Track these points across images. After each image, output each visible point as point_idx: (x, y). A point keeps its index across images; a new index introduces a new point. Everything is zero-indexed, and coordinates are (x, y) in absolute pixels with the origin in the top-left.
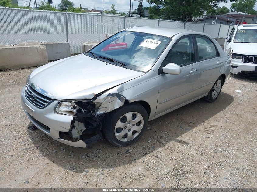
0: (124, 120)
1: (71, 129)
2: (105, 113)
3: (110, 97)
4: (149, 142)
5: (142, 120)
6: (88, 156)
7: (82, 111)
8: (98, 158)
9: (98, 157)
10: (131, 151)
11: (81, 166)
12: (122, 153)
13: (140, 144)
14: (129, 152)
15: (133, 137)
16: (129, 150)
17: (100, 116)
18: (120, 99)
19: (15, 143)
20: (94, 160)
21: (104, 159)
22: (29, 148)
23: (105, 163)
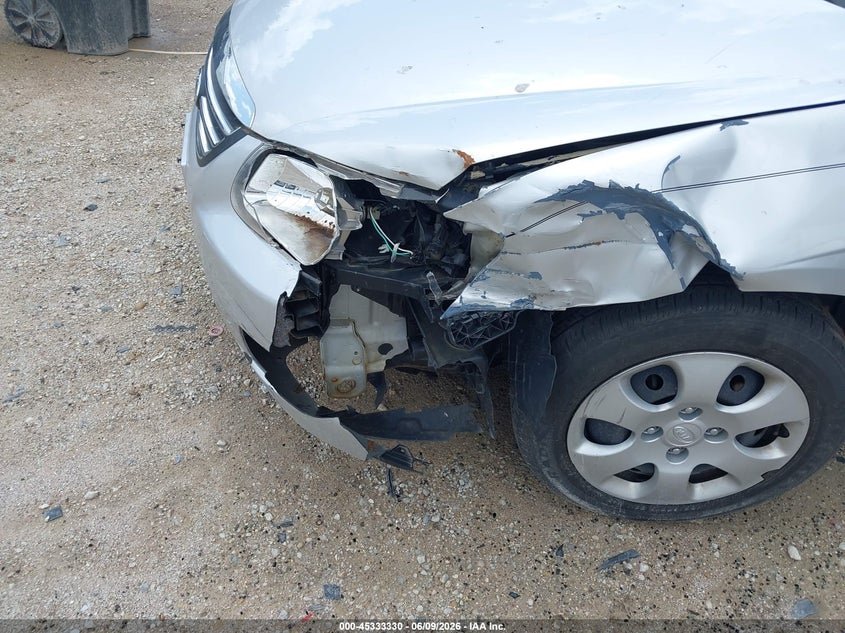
0: (659, 385)
1: (285, 342)
2: (522, 307)
3: (588, 208)
4: (795, 553)
5: (799, 423)
6: (391, 490)
7: (385, 248)
8: (436, 526)
9: (436, 519)
10: (644, 568)
11: (323, 538)
12: (579, 556)
13: (723, 537)
14: (628, 572)
15: (691, 491)
16: (632, 555)
17: (477, 323)
18: (666, 244)
19: (152, 280)
20: (409, 532)
21: (459, 550)
22: (182, 328)
23: (453, 582)
